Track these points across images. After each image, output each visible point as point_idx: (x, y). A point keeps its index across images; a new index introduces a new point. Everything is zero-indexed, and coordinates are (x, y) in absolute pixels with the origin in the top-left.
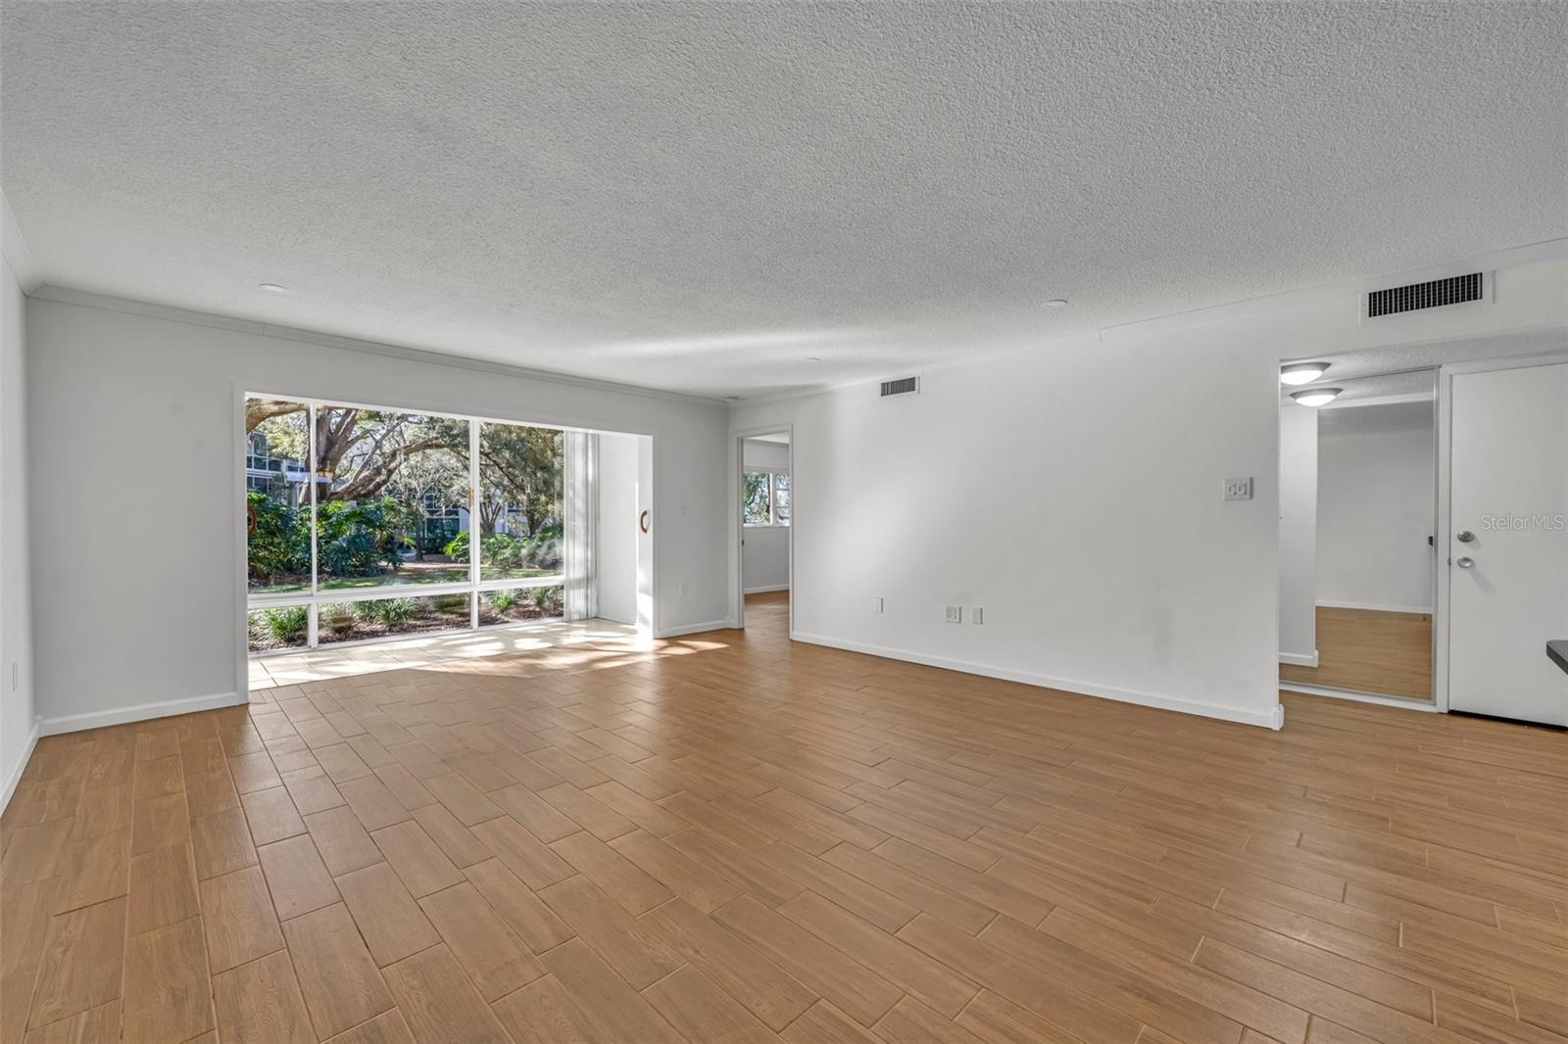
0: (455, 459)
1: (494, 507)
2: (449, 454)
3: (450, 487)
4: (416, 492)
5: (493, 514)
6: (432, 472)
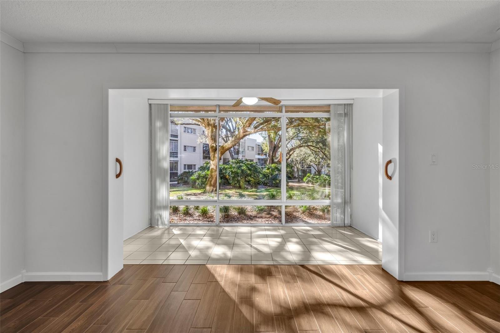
0: (309, 151)
1: (321, 165)
2: (308, 149)
3: (308, 159)
4: (298, 161)
5: (321, 167)
6: (303, 155)
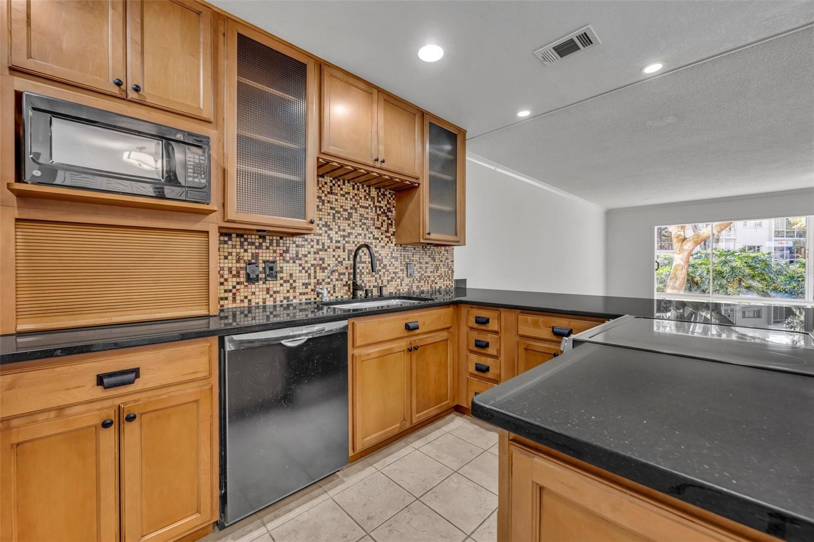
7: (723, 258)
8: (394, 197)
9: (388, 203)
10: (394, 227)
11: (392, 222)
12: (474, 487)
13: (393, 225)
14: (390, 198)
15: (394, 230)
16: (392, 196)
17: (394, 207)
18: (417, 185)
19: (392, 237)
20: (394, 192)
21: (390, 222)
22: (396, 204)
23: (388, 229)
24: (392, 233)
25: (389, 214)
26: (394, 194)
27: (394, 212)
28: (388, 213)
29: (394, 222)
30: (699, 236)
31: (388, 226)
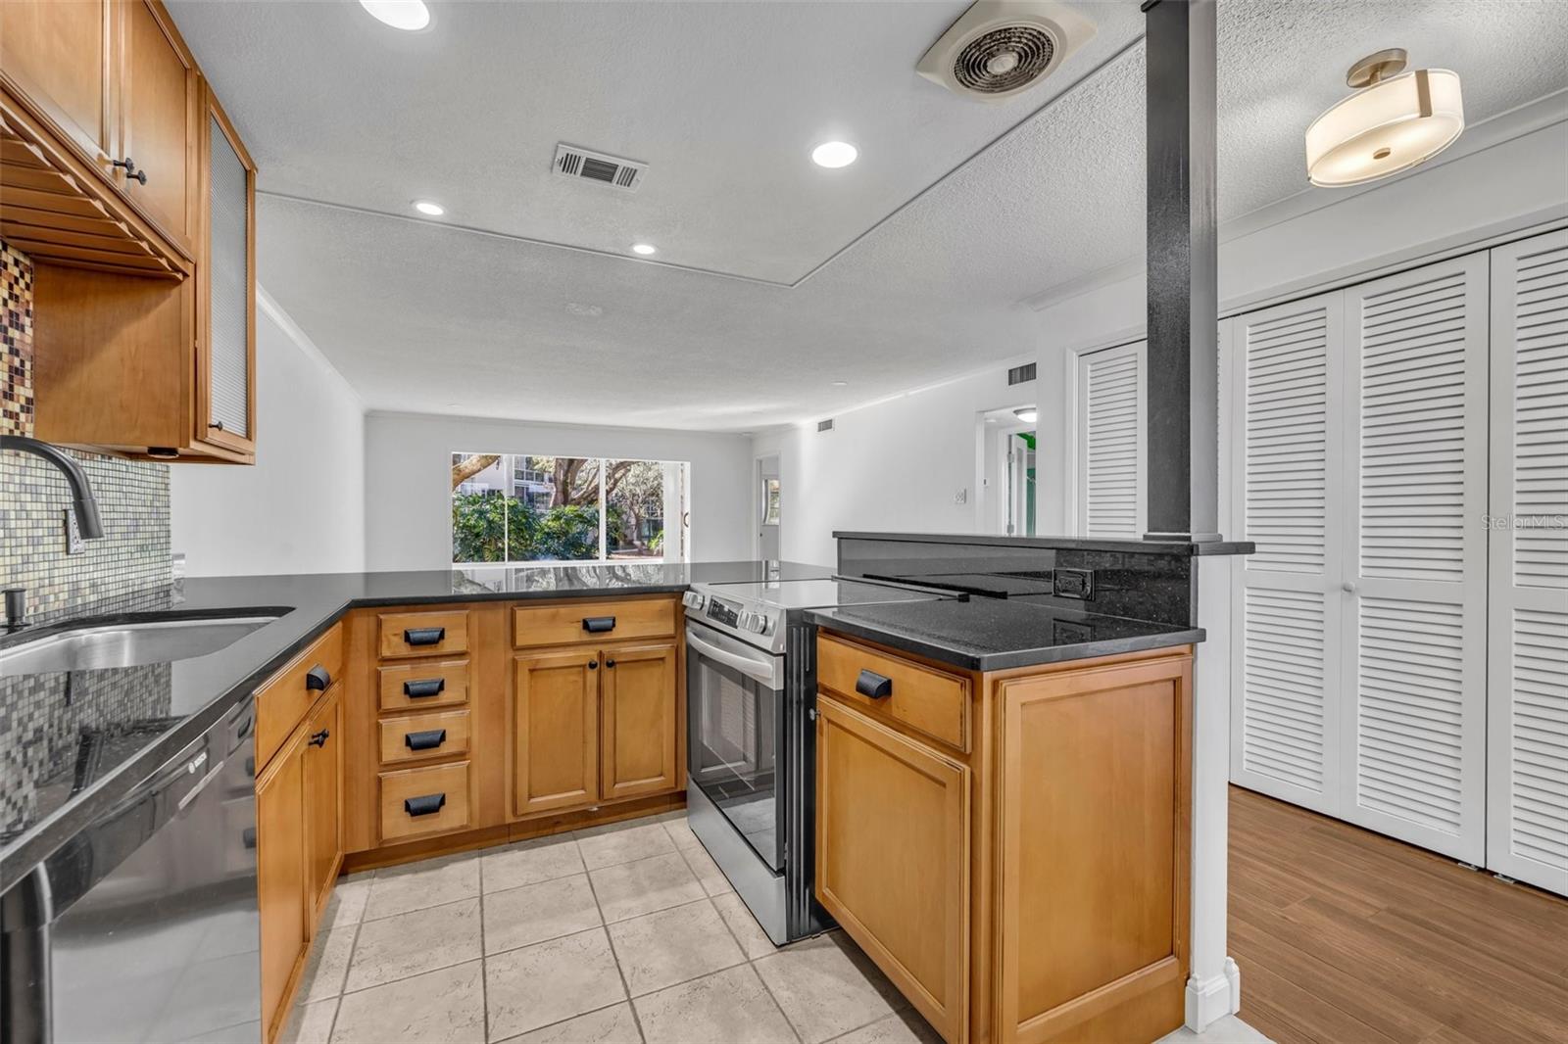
4: (639, 497)
7: (477, 507)
8: (27, 277)
9: (11, 296)
10: (28, 383)
11: (22, 363)
12: (546, 949)
13: (28, 374)
14: (16, 280)
15: (30, 394)
16: (22, 275)
17: (28, 313)
18: (180, 276)
19: (23, 417)
20: (28, 262)
21: (17, 362)
22: (34, 303)
23: (11, 387)
24: (23, 401)
25: (13, 333)
26: (29, 270)
27: (29, 331)
28: (10, 329)
29: (28, 365)
30: (460, 471)
31: (11, 378)
